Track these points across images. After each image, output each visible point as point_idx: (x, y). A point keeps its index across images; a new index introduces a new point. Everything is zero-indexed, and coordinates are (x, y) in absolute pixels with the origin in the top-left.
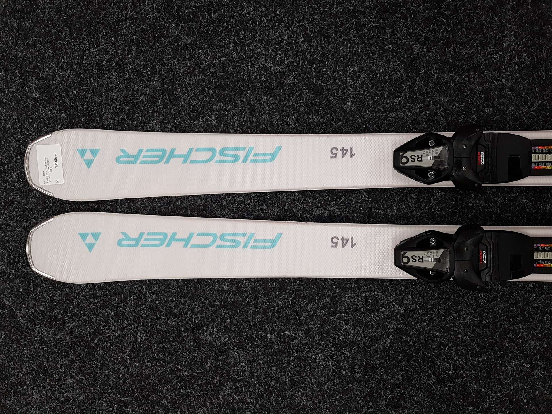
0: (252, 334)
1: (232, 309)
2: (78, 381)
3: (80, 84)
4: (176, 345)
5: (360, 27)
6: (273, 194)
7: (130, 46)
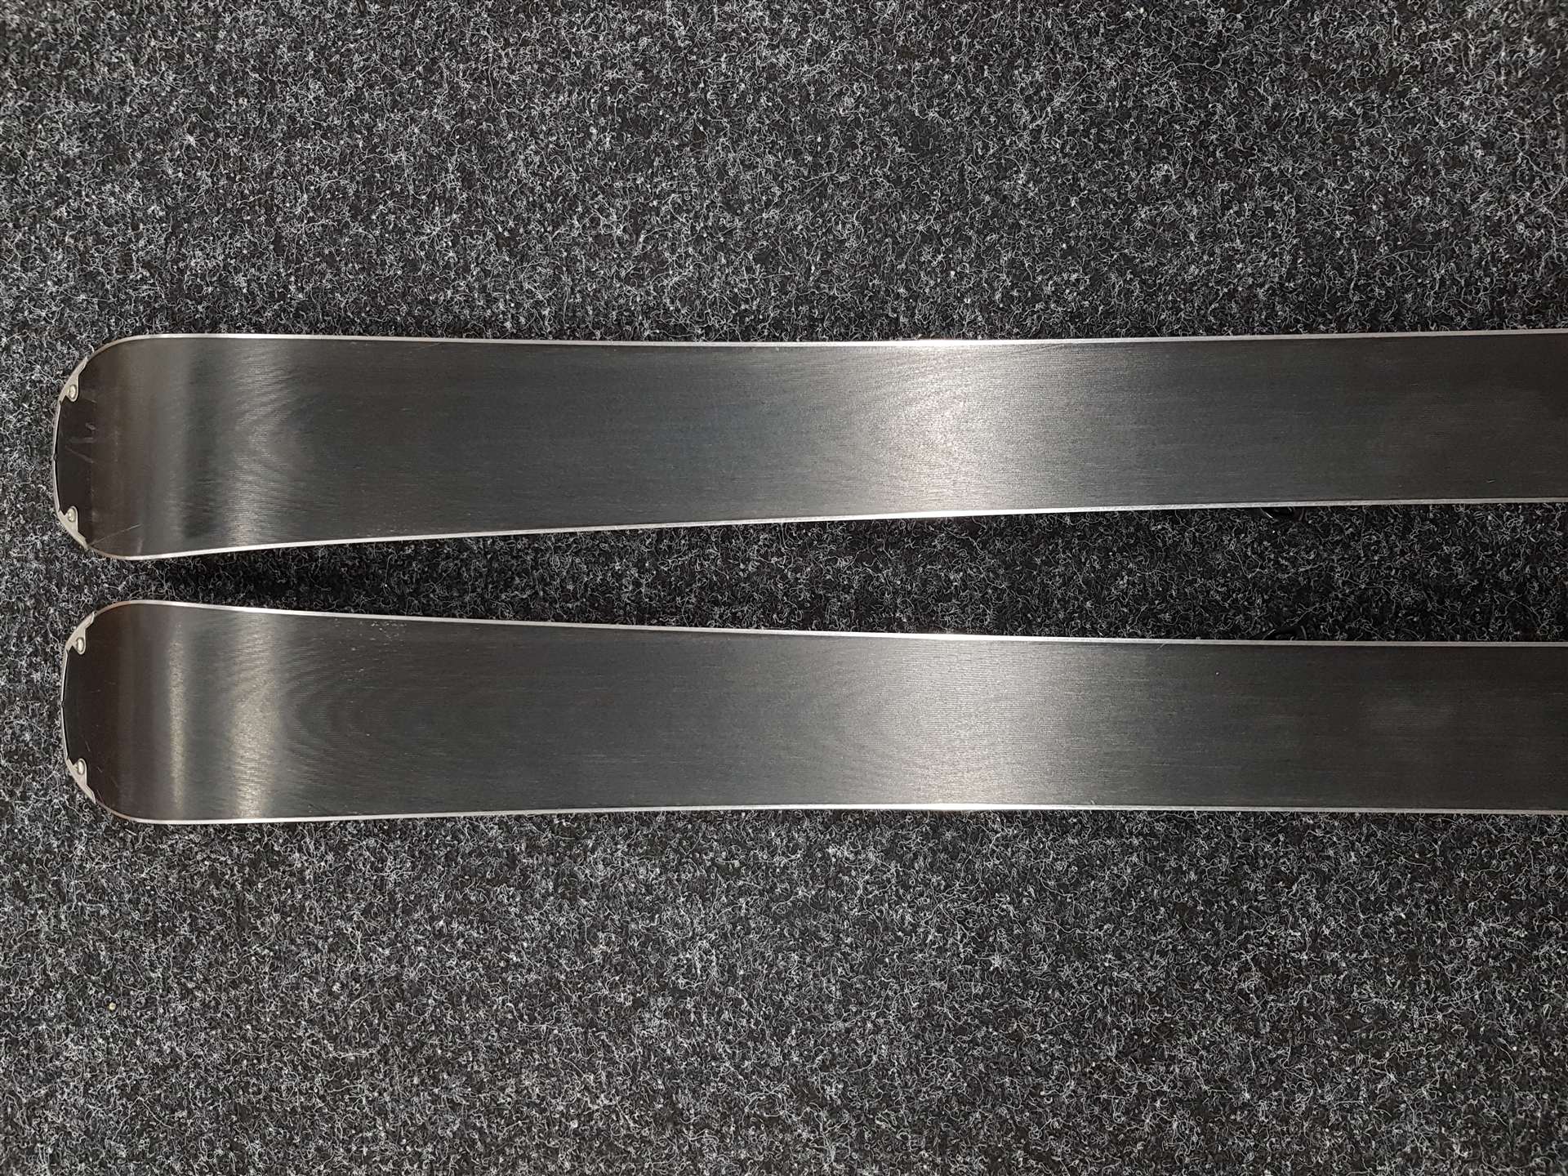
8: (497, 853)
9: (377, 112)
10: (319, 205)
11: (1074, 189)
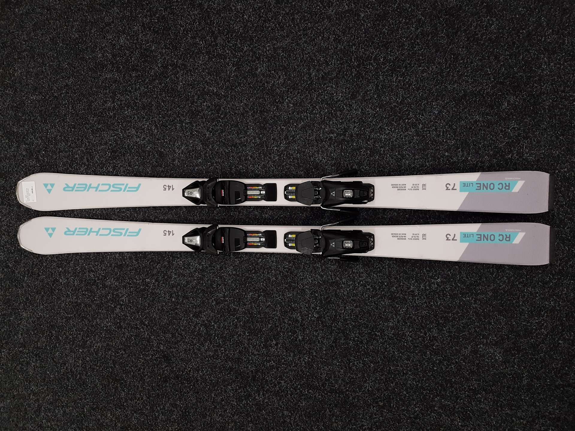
0: (130, 281)
1: (120, 268)
2: (46, 306)
3: (46, 148)
4: (94, 287)
5: (181, 122)
6: (140, 208)
7: (71, 128)
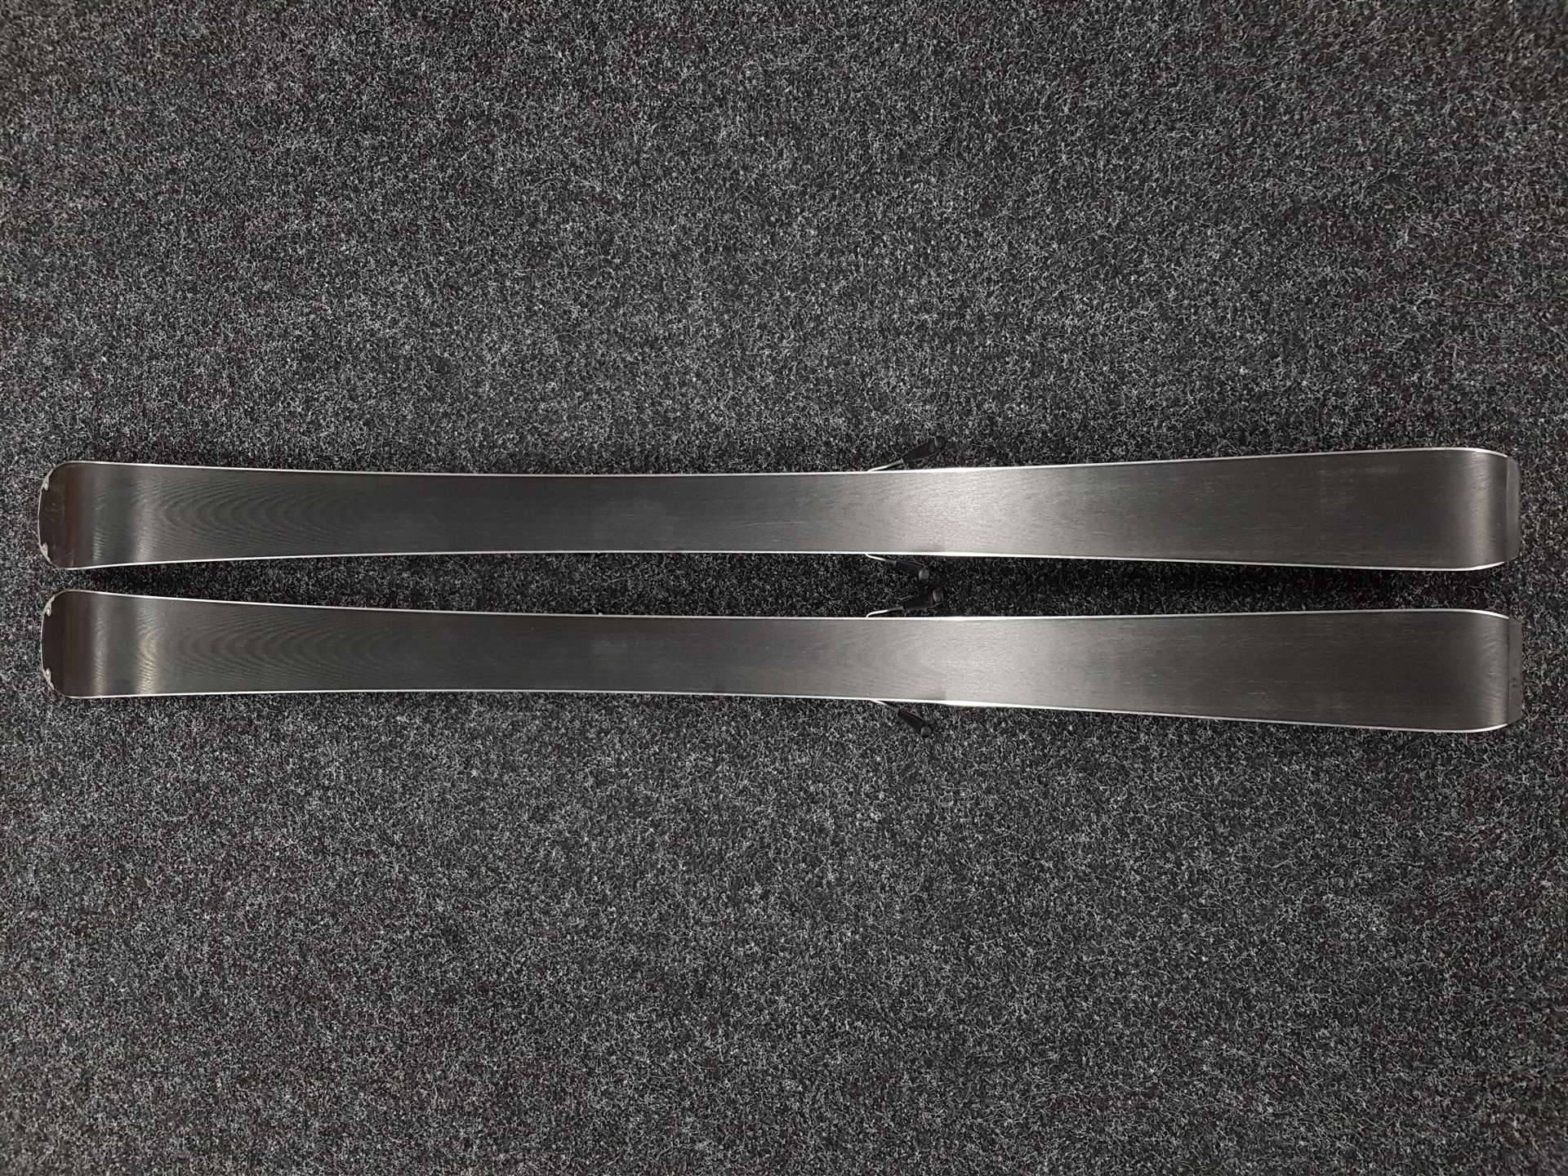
8: (243, 718)
9: (191, 348)
10: (163, 394)
11: (512, 393)
